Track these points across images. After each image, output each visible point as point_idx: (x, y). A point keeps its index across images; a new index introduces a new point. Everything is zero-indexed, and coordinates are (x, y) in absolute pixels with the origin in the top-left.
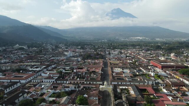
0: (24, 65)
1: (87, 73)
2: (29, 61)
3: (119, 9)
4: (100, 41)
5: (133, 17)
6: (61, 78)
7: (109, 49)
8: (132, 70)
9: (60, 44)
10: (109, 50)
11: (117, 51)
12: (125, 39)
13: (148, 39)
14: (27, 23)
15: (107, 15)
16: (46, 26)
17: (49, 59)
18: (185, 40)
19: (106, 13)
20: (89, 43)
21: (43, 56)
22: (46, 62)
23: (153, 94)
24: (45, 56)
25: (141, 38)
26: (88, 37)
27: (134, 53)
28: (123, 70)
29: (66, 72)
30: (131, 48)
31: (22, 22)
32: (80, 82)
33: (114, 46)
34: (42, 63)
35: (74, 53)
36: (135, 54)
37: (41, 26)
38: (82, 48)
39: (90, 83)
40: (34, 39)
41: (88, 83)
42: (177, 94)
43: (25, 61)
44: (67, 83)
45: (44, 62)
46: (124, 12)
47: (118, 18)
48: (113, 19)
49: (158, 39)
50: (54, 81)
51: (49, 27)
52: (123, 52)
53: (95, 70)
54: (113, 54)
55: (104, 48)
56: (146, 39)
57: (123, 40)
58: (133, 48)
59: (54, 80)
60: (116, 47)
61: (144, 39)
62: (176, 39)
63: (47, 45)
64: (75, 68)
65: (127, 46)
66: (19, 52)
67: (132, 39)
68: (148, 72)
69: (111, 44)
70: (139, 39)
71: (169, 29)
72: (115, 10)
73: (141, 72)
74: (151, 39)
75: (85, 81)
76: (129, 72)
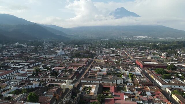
0: (10, 62)
1: (63, 70)
2: (17, 58)
3: (123, 7)
4: (102, 40)
5: (136, 16)
6: (34, 76)
8: (110, 69)
9: (61, 42)
11: (111, 49)
12: (128, 38)
13: (150, 38)
14: (33, 22)
15: (111, 14)
16: (51, 25)
17: (38, 56)
19: (110, 13)
20: (88, 42)
21: (35, 53)
22: (32, 60)
23: (113, 93)
24: (36, 54)
25: (143, 37)
26: (91, 36)
28: (102, 68)
29: (45, 69)
31: (29, 21)
32: (51, 80)
34: (28, 61)
35: (67, 51)
36: (127, 53)
37: (46, 25)
38: (79, 47)
39: (60, 81)
40: (38, 38)
41: (59, 80)
42: (137, 93)
43: (14, 58)
44: (36, 80)
45: (31, 59)
46: (128, 11)
47: (121, 17)
48: (117, 18)
49: (161, 39)
50: (26, 79)
51: (54, 25)
53: (73, 68)
54: (105, 52)
55: (100, 47)
56: (148, 38)
57: (126, 39)
58: (129, 47)
59: (27, 77)
61: (147, 38)
62: (180, 38)
63: (47, 43)
64: (56, 66)
65: (125, 45)
66: (15, 50)
67: (134, 38)
68: (125, 71)
70: (141, 38)
72: (118, 9)
73: (119, 71)
74: (153, 38)
75: (56, 79)
76: (106, 70)
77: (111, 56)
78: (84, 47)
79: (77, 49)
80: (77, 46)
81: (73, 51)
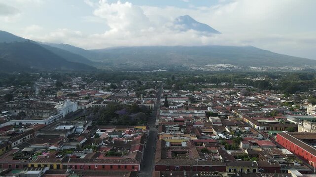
4: (155, 71)
7: (168, 89)
9: (77, 77)
10: (168, 91)
11: (184, 93)
12: (199, 67)
13: (237, 68)
18: (298, 69)
25: (225, 66)
27: (221, 99)
30: (212, 87)
33: (178, 81)
36: (224, 104)
38: (113, 87)
49: (254, 68)
52: (196, 96)
55: (158, 88)
56: (233, 67)
57: (196, 68)
58: (216, 87)
60: (181, 85)
62: (284, 68)
65: (204, 82)
67: (210, 67)
69: (173, 78)
70: (222, 67)
71: (271, 51)
77: (196, 117)
78: (124, 87)
79: (109, 93)
80: (109, 84)
81: (100, 101)
